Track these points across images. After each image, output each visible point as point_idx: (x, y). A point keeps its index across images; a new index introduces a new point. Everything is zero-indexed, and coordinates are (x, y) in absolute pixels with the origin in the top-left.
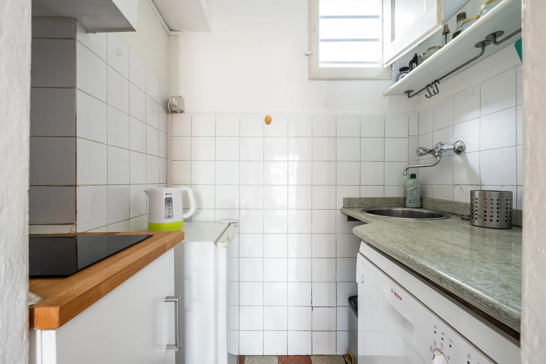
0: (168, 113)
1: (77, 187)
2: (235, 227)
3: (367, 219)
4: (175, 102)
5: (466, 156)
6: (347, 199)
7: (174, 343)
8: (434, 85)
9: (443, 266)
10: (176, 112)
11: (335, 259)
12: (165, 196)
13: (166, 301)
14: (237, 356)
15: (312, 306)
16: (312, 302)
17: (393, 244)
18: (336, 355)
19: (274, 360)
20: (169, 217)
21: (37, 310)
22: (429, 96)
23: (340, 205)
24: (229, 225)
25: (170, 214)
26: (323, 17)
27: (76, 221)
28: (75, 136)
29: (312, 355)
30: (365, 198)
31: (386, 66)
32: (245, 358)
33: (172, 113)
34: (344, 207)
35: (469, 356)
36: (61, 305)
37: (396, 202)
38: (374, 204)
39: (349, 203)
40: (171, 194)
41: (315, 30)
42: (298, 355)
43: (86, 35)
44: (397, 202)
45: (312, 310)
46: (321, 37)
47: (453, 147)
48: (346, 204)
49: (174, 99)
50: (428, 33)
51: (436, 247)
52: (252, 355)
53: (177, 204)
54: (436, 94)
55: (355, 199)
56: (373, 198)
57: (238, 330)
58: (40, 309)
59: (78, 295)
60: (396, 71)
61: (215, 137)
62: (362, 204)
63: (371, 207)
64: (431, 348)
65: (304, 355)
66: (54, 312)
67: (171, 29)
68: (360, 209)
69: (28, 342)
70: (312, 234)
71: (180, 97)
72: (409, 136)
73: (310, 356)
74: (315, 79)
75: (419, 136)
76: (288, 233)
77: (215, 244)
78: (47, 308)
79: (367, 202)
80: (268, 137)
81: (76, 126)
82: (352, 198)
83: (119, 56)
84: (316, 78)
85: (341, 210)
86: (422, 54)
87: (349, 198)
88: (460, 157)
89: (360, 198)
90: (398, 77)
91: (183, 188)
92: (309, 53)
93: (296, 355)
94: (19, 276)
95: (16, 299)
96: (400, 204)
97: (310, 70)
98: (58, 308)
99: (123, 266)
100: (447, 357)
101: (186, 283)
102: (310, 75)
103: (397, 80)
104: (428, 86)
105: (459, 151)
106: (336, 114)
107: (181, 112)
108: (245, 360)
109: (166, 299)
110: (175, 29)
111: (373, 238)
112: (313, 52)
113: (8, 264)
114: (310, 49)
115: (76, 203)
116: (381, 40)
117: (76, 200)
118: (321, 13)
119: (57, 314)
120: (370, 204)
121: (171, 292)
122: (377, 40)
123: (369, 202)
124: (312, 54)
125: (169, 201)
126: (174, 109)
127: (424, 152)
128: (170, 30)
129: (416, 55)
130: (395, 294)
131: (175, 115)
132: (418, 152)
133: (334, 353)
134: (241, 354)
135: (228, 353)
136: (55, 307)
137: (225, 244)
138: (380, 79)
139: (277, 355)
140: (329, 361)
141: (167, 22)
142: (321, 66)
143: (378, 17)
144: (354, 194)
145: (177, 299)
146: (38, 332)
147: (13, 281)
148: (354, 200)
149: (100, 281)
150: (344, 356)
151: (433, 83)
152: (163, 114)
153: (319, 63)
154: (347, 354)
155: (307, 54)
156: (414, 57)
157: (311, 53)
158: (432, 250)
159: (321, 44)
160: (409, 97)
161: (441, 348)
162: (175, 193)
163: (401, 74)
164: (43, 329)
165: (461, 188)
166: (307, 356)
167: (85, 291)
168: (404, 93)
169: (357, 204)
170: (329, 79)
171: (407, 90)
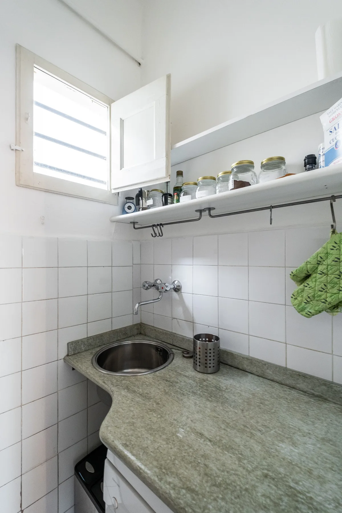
3: (106, 386)
5: (182, 294)
6: (72, 343)
8: (158, 227)
22: (154, 235)
26: (38, 104)
30: (93, 337)
31: (113, 191)
34: (68, 355)
37: (123, 334)
38: (102, 341)
39: (75, 349)
46: (36, 129)
47: (173, 287)
48: (70, 350)
50: (157, 179)
54: (160, 236)
55: (81, 340)
56: (101, 335)
60: (122, 199)
62: (90, 345)
72: (133, 264)
75: (141, 264)
79: (95, 342)
82: (78, 341)
84: (28, 186)
85: (64, 359)
86: (146, 192)
87: (74, 342)
88: (177, 294)
89: (88, 338)
90: (125, 205)
92: (17, 147)
102: (17, 179)
104: (154, 225)
105: (177, 289)
106: (58, 238)
112: (23, 149)
114: (18, 141)
116: (108, 160)
120: (98, 343)
122: (103, 158)
123: (98, 341)
124: (23, 151)
127: (149, 287)
129: (141, 190)
132: (144, 286)
138: (108, 203)
142: (37, 170)
143: (105, 133)
144: (80, 334)
148: (80, 342)
151: (158, 225)
153: (32, 164)
155: (13, 148)
156: (139, 192)
157: (20, 150)
159: (36, 139)
160: (134, 228)
163: (127, 203)
165: (178, 322)
168: (131, 222)
169: (84, 346)
170: (47, 191)
171: (132, 221)
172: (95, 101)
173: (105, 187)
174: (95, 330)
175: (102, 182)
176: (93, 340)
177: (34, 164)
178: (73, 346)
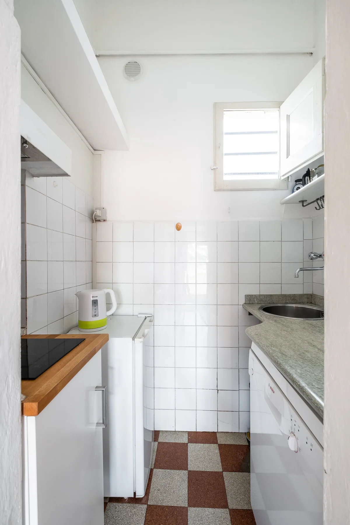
0: (93, 222)
1: (27, 299)
2: (150, 321)
3: (262, 318)
4: (98, 213)
6: (248, 296)
7: (102, 422)
9: (298, 371)
10: (99, 221)
11: (238, 348)
12: (92, 299)
13: (96, 390)
14: (152, 431)
15: (217, 390)
16: (217, 385)
17: (271, 348)
18: (239, 433)
19: (184, 435)
20: (95, 315)
21: (25, 404)
22: (318, 208)
23: (242, 301)
24: (145, 319)
25: (96, 313)
26: (227, 134)
27: (26, 325)
28: (25, 260)
29: (218, 432)
30: (264, 295)
31: (283, 178)
32: (159, 433)
33: (96, 222)
34: (245, 303)
35: (307, 438)
36: (39, 401)
38: (272, 300)
39: (250, 300)
40: (97, 297)
41: (219, 147)
42: (205, 432)
43: (32, 179)
44: (292, 299)
45: (218, 393)
46: (225, 152)
48: (247, 300)
49: (98, 211)
50: (315, 156)
51: (303, 351)
52: (165, 431)
53: (102, 304)
55: (255, 295)
56: (271, 295)
57: (153, 409)
58: (27, 403)
59: (46, 394)
60: (292, 183)
61: (133, 242)
62: (262, 300)
63: (269, 303)
64: (289, 431)
65: (211, 432)
66: (35, 405)
67: (96, 148)
68: (259, 306)
69: (21, 424)
70: (217, 326)
71: (103, 208)
72: (304, 239)
73: (216, 433)
74: (219, 190)
75: (313, 239)
76: (196, 326)
77: (133, 340)
78: (31, 403)
79: (266, 299)
80: (178, 241)
81: (26, 253)
82: (252, 295)
83: (55, 187)
84: (221, 189)
85: (242, 305)
86: (313, 169)
87: (250, 295)
89: (260, 295)
90: (294, 188)
91: (106, 291)
92: (215, 167)
93: (204, 432)
94: (17, 385)
95: (16, 399)
96: (295, 301)
97: (215, 183)
98: (37, 403)
99: (69, 370)
100: (297, 438)
101: (110, 371)
102: (215, 187)
103: (293, 192)
104: (318, 199)
106: (238, 221)
107: (104, 221)
108: (160, 435)
109: (96, 388)
110: (98, 149)
111: (258, 341)
112: (217, 167)
113: (13, 379)
114: (215, 164)
115: (26, 311)
116: (278, 153)
117: (26, 309)
118: (225, 131)
119: (37, 407)
120: (269, 300)
121: (99, 383)
122: (275, 153)
125: (95, 302)
126: (98, 219)
127: (315, 257)
128: (95, 150)
129: (309, 170)
130: (271, 388)
131: (99, 223)
132: (310, 256)
133: (237, 431)
134: (156, 429)
135: (144, 428)
136: (35, 403)
137: (141, 340)
138: (278, 189)
139: (187, 431)
140: (233, 438)
141: (91, 145)
142: (226, 178)
143: (277, 132)
144: (254, 291)
145: (104, 388)
146: (25, 417)
147: (15, 388)
148: (254, 297)
149: (57, 383)
150: (245, 433)
151: (321, 198)
152: (88, 223)
153: (223, 175)
154: (248, 432)
155: (212, 168)
156: (307, 172)
158: (298, 355)
159: (225, 157)
160: (303, 205)
161: (294, 432)
162: (99, 295)
163: (296, 185)
164: (28, 416)
166: (214, 432)
167: (50, 391)
168: (299, 202)
169: (257, 300)
170: (232, 190)
171: (301, 200)
172: (267, 111)
173: (275, 177)
174: (266, 291)
175: (273, 173)
176: (264, 297)
177: (224, 174)
178: (249, 297)
